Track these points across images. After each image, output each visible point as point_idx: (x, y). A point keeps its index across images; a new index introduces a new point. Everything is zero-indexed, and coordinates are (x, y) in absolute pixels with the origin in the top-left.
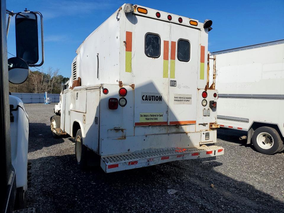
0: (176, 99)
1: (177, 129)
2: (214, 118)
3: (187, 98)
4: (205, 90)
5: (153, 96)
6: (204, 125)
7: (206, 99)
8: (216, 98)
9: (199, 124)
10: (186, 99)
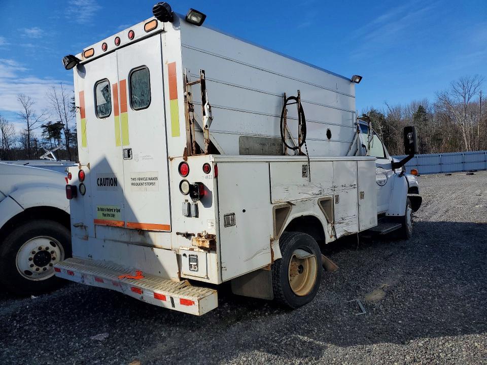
0: (134, 182)
1: (142, 236)
2: (210, 224)
3: (149, 179)
4: (184, 159)
5: (107, 179)
6: (188, 236)
7: (187, 178)
8: (209, 174)
9: (178, 234)
10: (148, 181)
